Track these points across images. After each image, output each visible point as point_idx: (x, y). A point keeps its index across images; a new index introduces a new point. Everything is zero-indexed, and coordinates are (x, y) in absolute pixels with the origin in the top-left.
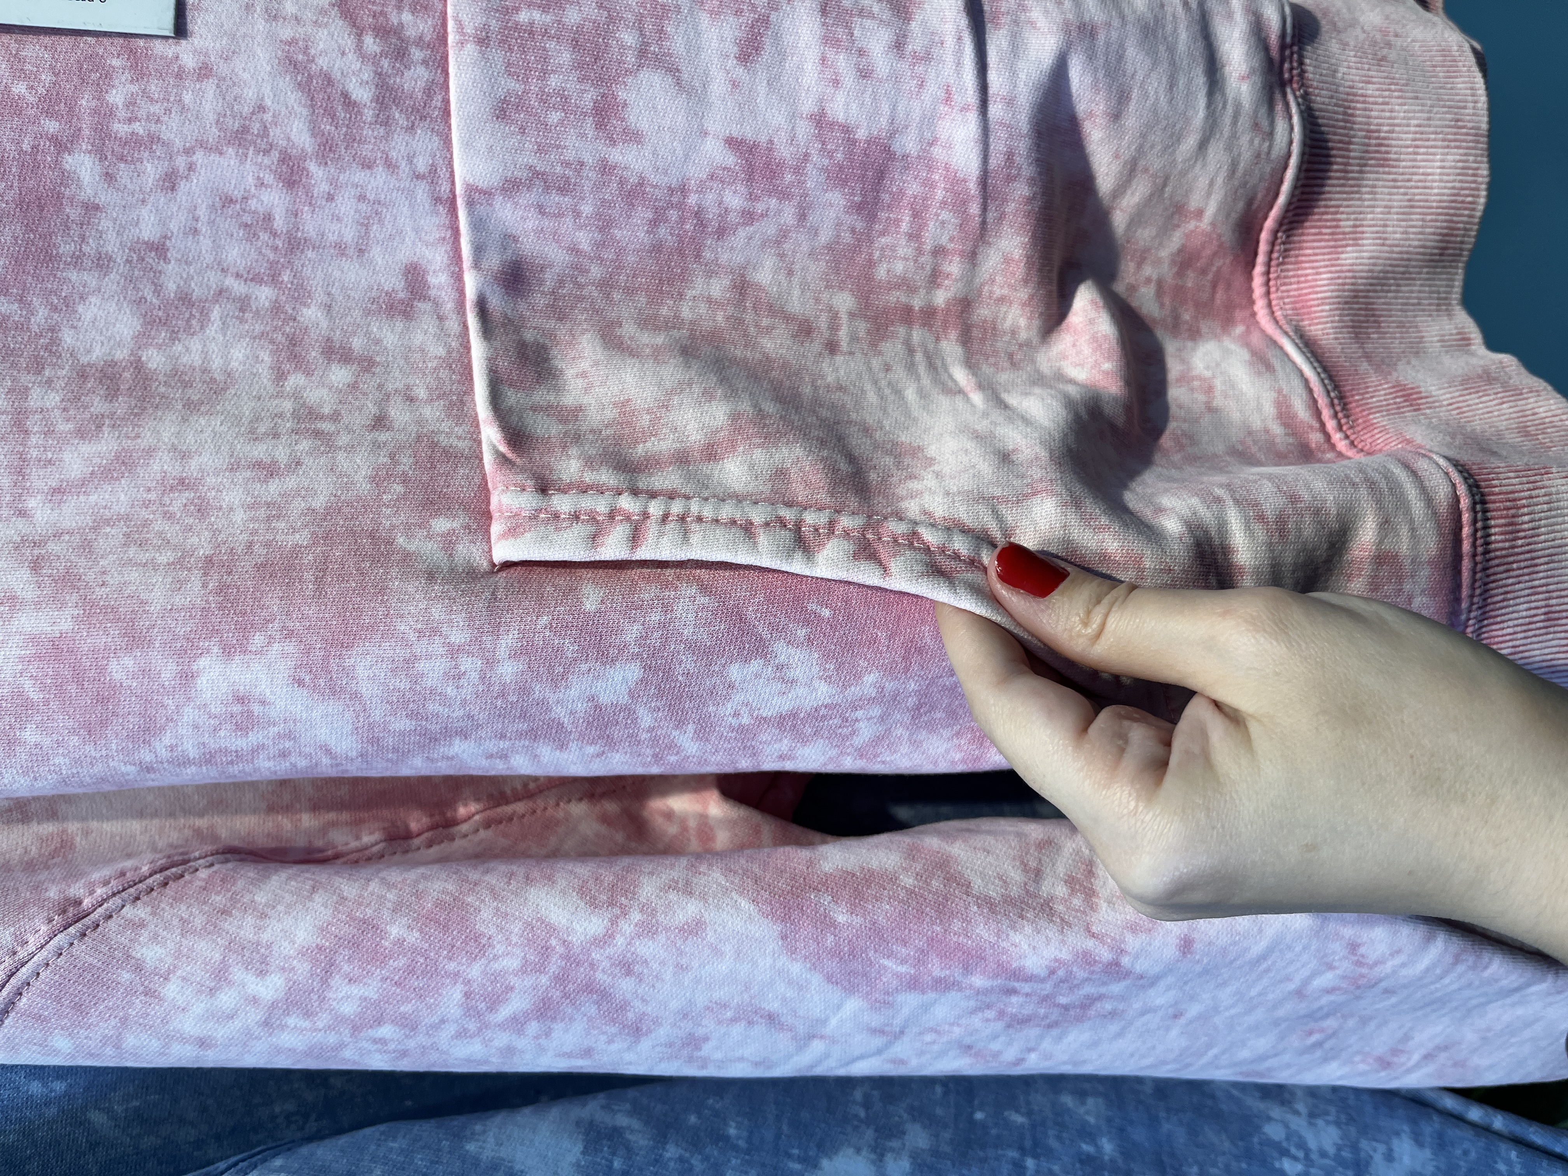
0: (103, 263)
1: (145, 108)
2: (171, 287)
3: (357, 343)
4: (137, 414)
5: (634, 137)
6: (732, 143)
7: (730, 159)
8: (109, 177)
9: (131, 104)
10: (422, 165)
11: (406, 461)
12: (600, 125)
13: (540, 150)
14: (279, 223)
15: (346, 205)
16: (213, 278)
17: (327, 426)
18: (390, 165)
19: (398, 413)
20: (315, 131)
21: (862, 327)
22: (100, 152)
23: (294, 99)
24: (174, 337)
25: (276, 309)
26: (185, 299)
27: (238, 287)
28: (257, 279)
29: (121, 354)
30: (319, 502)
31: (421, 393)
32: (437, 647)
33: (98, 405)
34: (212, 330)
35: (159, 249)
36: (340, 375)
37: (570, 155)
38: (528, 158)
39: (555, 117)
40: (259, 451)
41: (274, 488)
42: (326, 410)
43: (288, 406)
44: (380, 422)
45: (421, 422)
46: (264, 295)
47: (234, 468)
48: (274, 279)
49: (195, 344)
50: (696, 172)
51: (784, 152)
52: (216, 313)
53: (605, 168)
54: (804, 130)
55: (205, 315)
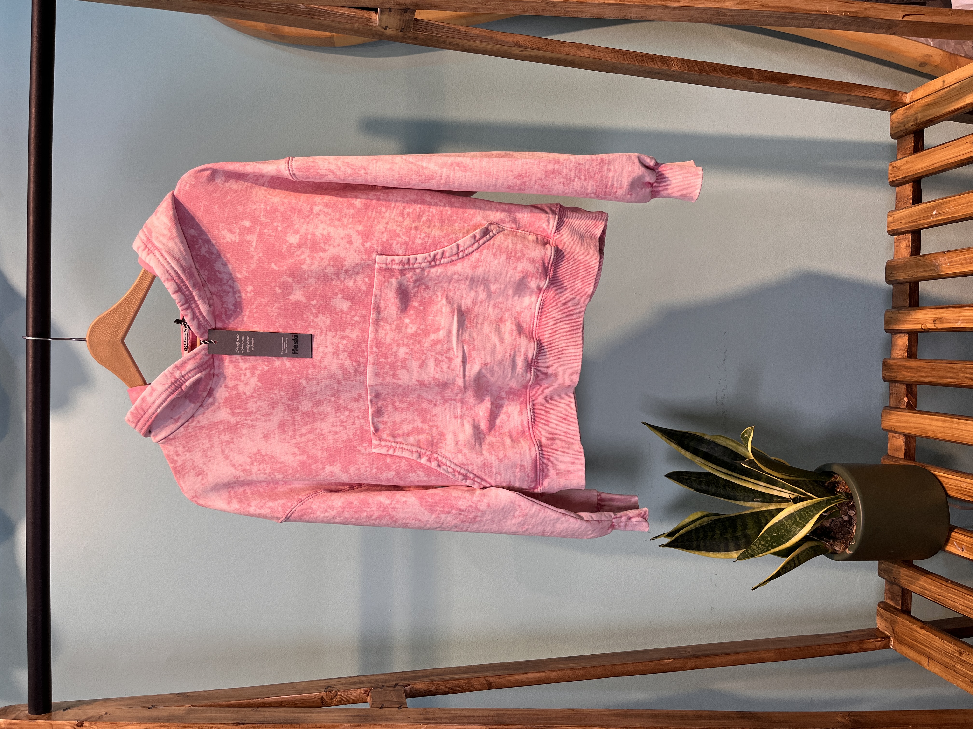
0: (306, 395)
1: (315, 373)
2: (317, 398)
3: (349, 407)
4: (313, 422)
5: (400, 379)
6: (417, 380)
7: (417, 383)
8: (308, 383)
9: (312, 373)
10: (361, 381)
11: (358, 432)
12: (393, 377)
13: (382, 380)
14: (336, 388)
15: (348, 386)
16: (324, 397)
17: (345, 424)
18: (356, 381)
19: (357, 422)
20: (343, 376)
21: (442, 401)
22: (306, 379)
23: (340, 372)
24: (318, 407)
25: (335, 401)
26: (320, 400)
27: (329, 398)
28: (332, 396)
29: (309, 410)
30: (344, 439)
31: (360, 417)
32: (364, 466)
33: (307, 420)
34: (325, 405)
35: (316, 393)
36: (347, 413)
37: (387, 381)
38: (380, 381)
39: (385, 375)
40: (334, 429)
41: (337, 436)
42: (344, 420)
43: (338, 419)
44: (354, 423)
45: (360, 423)
46: (333, 399)
47: (330, 432)
48: (335, 396)
49: (322, 408)
50: (410, 384)
51: (427, 382)
52: (325, 402)
53: (394, 383)
54: (430, 379)
55: (323, 403)
